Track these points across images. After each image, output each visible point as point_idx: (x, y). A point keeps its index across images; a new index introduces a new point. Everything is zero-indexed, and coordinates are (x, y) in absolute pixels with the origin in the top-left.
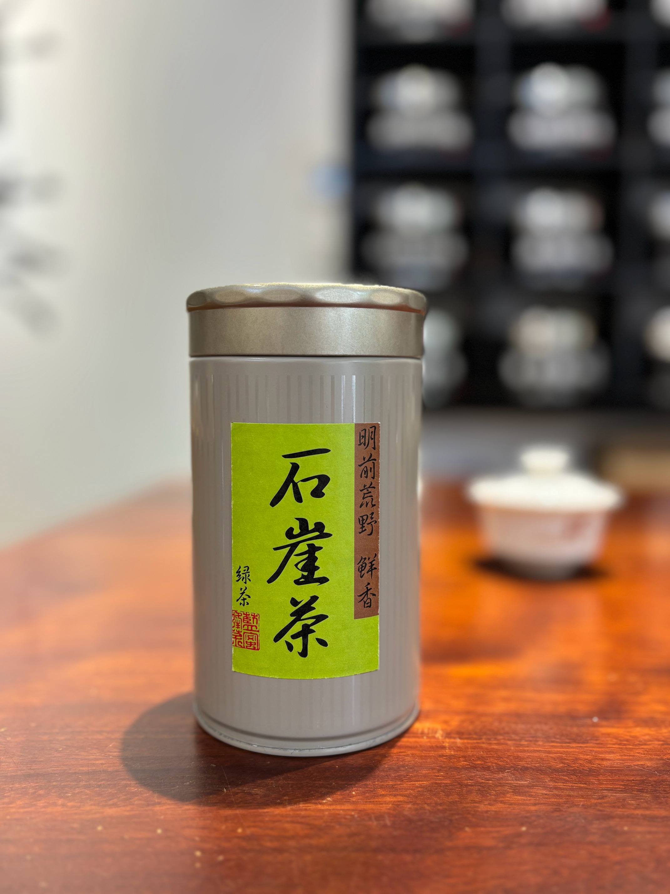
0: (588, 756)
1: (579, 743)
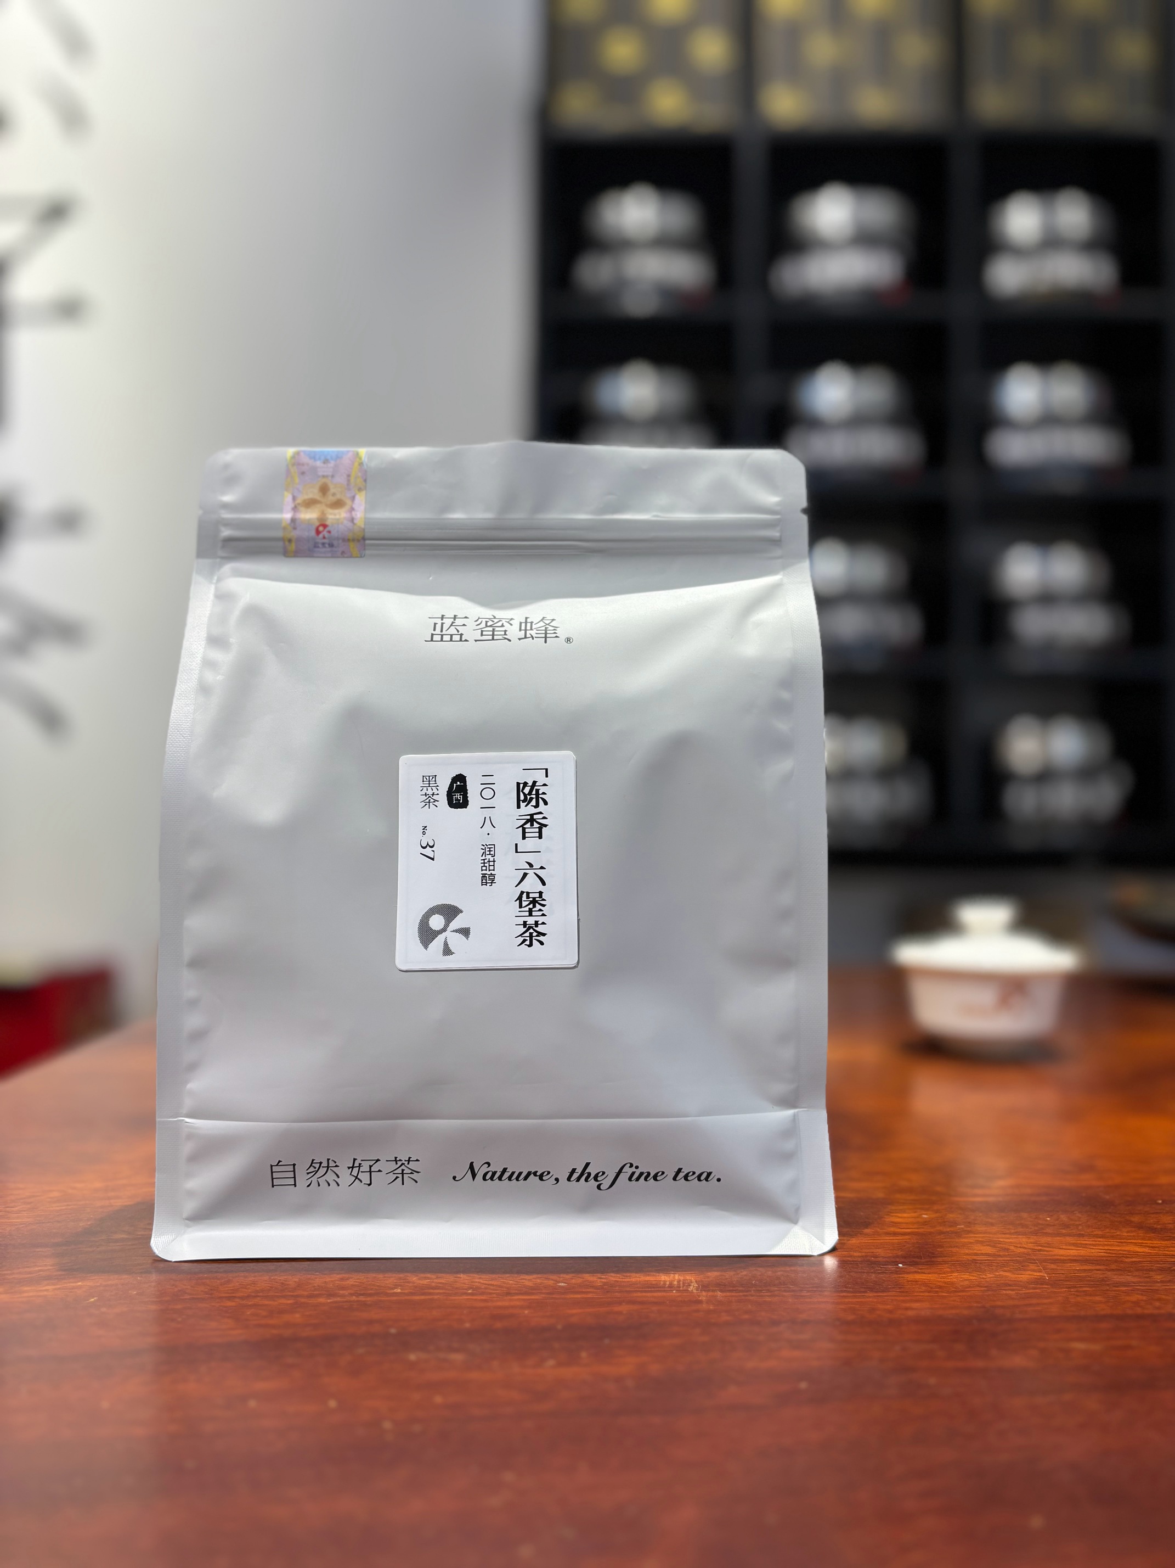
0: (888, 1306)
1: (877, 1292)
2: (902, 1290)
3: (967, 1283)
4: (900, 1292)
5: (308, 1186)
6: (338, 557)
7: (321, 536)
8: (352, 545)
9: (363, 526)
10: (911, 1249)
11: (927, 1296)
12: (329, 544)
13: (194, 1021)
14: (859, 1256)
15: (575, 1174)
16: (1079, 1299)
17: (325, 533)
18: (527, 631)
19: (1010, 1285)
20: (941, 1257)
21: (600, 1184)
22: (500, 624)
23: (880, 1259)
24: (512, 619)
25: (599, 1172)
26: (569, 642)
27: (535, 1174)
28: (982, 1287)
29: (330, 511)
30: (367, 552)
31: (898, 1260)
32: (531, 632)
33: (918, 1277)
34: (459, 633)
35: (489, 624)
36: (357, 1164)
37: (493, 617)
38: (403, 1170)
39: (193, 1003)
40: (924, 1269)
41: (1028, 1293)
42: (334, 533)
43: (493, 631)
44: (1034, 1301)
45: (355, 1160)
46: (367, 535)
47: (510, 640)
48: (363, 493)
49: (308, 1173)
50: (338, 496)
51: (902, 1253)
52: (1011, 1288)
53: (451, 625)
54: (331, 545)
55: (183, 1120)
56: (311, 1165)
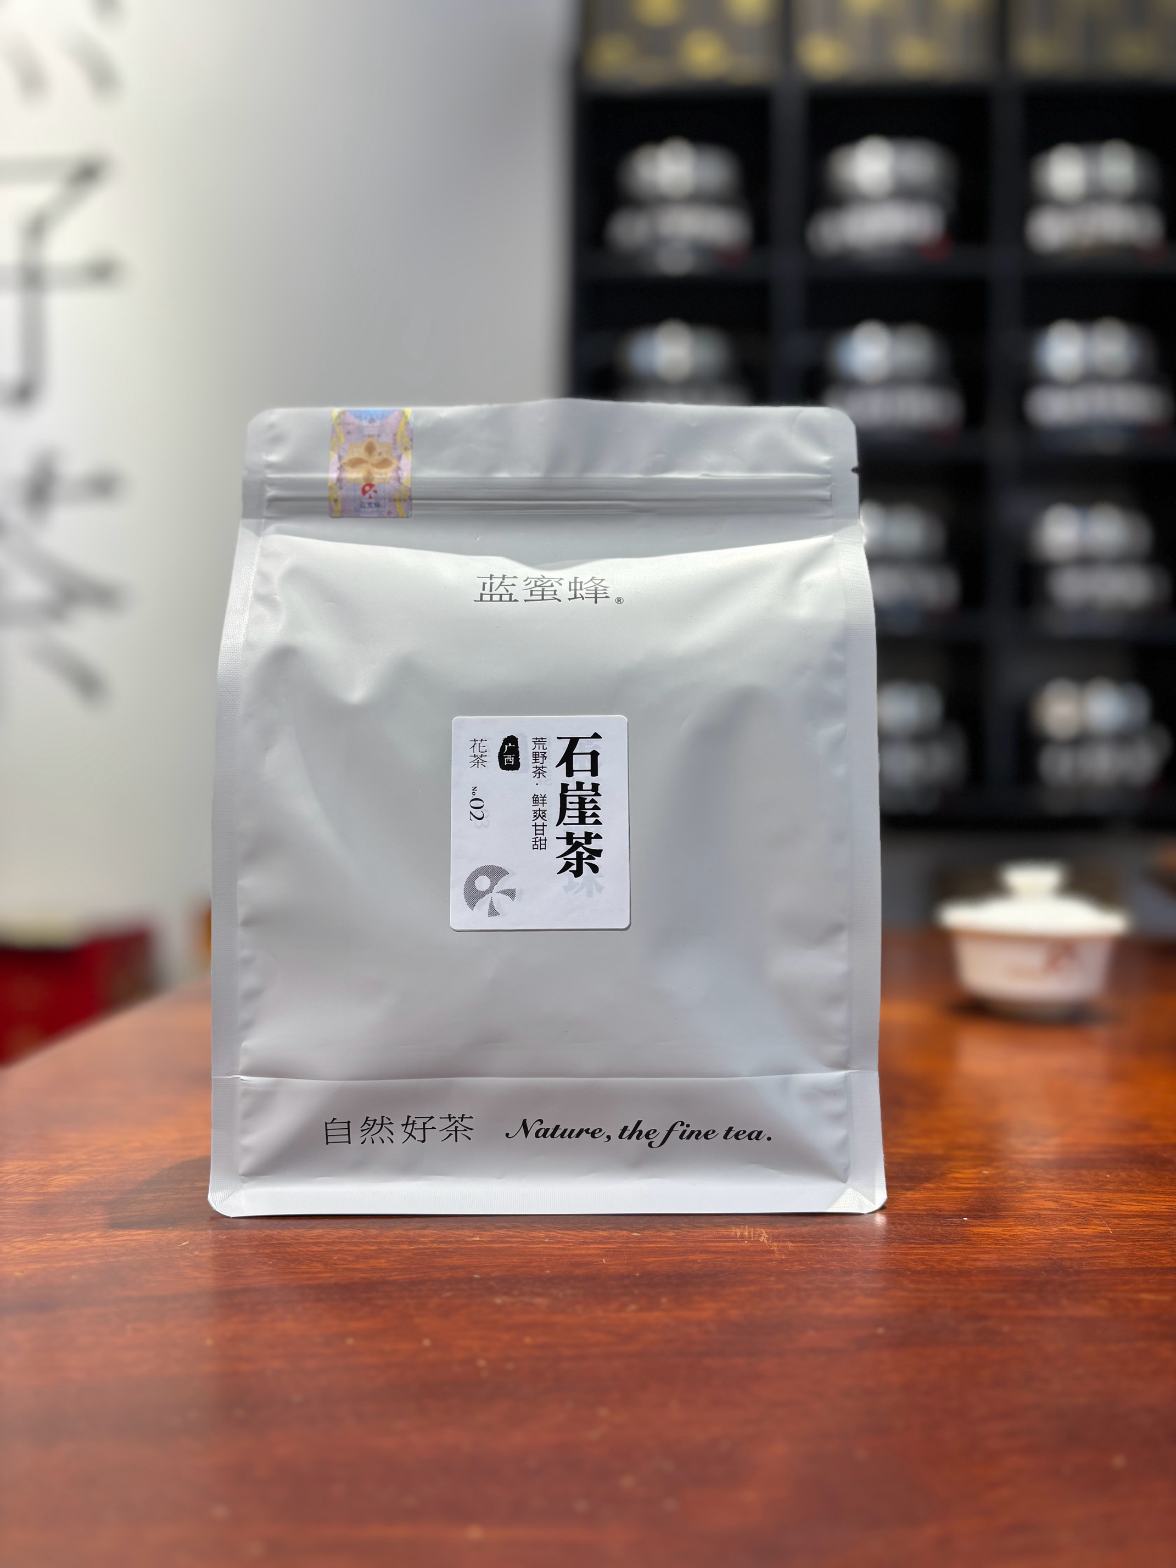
0: (957, 1257)
1: (944, 1244)
2: (969, 1242)
3: (1032, 1236)
4: (967, 1244)
5: (362, 1143)
6: (384, 517)
7: (367, 495)
8: (398, 504)
9: (409, 486)
10: (974, 1203)
11: (994, 1248)
12: (375, 504)
13: (248, 981)
14: (923, 1210)
15: (626, 1131)
16: (1144, 1252)
17: (371, 493)
18: (577, 591)
19: (1075, 1239)
20: (1004, 1211)
21: (652, 1142)
22: (549, 584)
23: (943, 1213)
24: (561, 579)
25: (651, 1130)
26: (619, 602)
27: (587, 1131)
28: (1049, 1240)
29: (376, 470)
30: (414, 512)
31: (962, 1213)
32: (581, 592)
33: (983, 1230)
34: (509, 593)
35: (538, 584)
36: (410, 1122)
37: (542, 577)
38: (456, 1127)
39: (247, 962)
40: (988, 1222)
41: (1094, 1246)
42: (380, 493)
43: (543, 591)
44: (1101, 1254)
45: (409, 1117)
46: (413, 495)
47: (560, 601)
48: (410, 452)
49: (362, 1131)
50: (384, 456)
51: (965, 1207)
52: (1077, 1241)
53: (500, 585)
54: (378, 505)
55: (239, 1078)
56: (365, 1123)
